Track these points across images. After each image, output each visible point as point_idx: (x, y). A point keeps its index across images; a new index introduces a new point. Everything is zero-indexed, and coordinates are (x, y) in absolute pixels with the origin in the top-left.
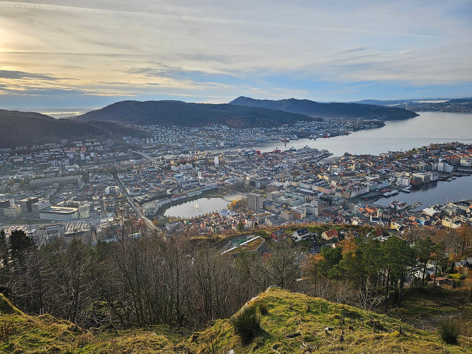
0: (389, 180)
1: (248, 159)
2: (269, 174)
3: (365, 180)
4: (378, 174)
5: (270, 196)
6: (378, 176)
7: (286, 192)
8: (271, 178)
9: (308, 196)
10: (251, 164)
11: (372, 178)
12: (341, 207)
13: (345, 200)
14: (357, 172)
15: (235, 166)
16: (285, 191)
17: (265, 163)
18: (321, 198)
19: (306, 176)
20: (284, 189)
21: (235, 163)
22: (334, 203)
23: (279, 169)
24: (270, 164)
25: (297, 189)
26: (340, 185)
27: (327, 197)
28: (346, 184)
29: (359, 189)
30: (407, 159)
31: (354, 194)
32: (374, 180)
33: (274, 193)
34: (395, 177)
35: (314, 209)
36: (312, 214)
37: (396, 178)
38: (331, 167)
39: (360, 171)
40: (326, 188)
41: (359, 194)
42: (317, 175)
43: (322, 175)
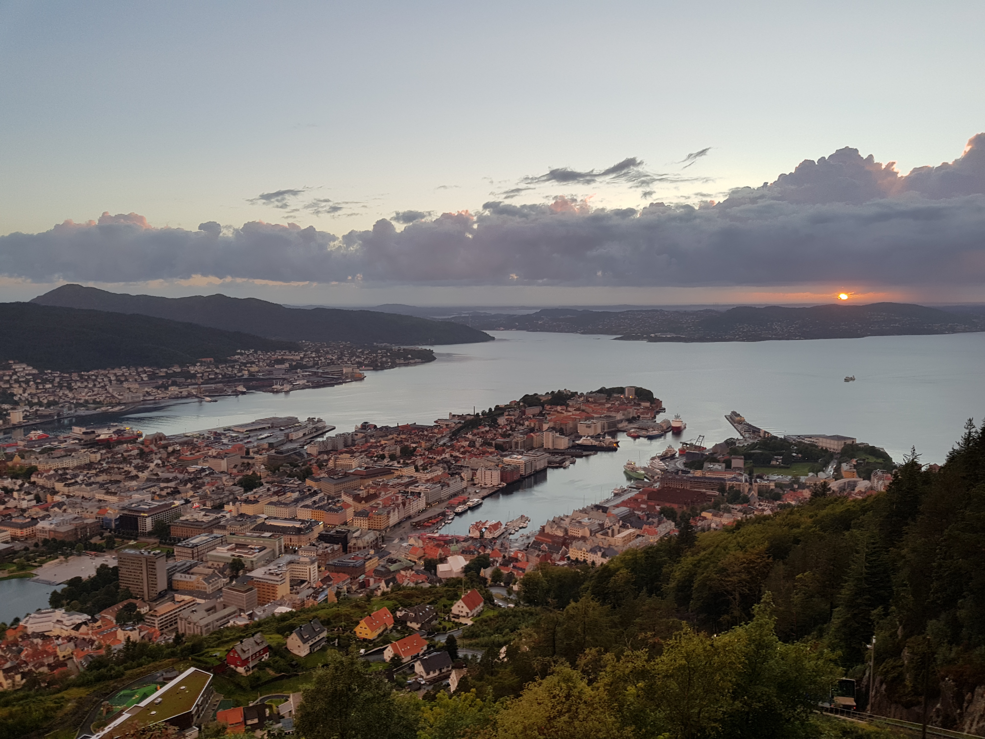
0: (461, 477)
1: (109, 455)
2: (175, 492)
3: (414, 482)
4: (436, 465)
5: (185, 550)
6: (439, 472)
7: (231, 534)
8: (182, 502)
9: (289, 537)
10: (119, 468)
11: (429, 476)
12: (372, 552)
13: (378, 533)
14: (396, 464)
15: (68, 476)
16: (226, 533)
17: (160, 462)
18: (322, 538)
19: (276, 486)
20: (224, 527)
21: (67, 469)
22: (355, 544)
23: (203, 474)
24: (175, 464)
25: (259, 521)
26: (363, 499)
27: (337, 531)
28: (375, 496)
29: (404, 504)
30: (487, 428)
31: (394, 518)
32: (432, 479)
33: (194, 541)
34: (472, 469)
35: (308, 567)
36: (303, 582)
37: (474, 471)
38: (336, 459)
39: (402, 461)
40: (330, 510)
41: (406, 515)
42: (304, 481)
43: (317, 480)
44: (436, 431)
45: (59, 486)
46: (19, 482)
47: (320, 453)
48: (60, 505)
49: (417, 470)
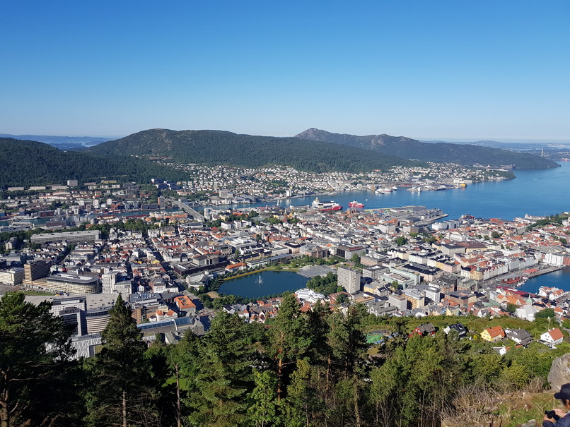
0: (534, 257)
3: (500, 255)
4: (516, 246)
5: (369, 272)
6: (518, 251)
7: (391, 267)
8: (367, 246)
9: (424, 274)
11: (511, 253)
12: (472, 293)
13: (476, 282)
14: (489, 243)
15: (313, 226)
16: (389, 266)
18: (442, 278)
20: (388, 263)
21: (313, 222)
22: (462, 286)
25: (407, 263)
27: (452, 276)
28: (476, 259)
29: (494, 268)
31: (487, 275)
32: (513, 255)
33: (373, 268)
34: (542, 253)
37: (544, 254)
38: (451, 233)
39: (492, 241)
40: (447, 264)
41: (495, 275)
42: (431, 245)
43: (440, 245)
44: (517, 224)
45: (309, 230)
46: (292, 225)
47: (440, 230)
48: (310, 239)
49: (503, 248)
